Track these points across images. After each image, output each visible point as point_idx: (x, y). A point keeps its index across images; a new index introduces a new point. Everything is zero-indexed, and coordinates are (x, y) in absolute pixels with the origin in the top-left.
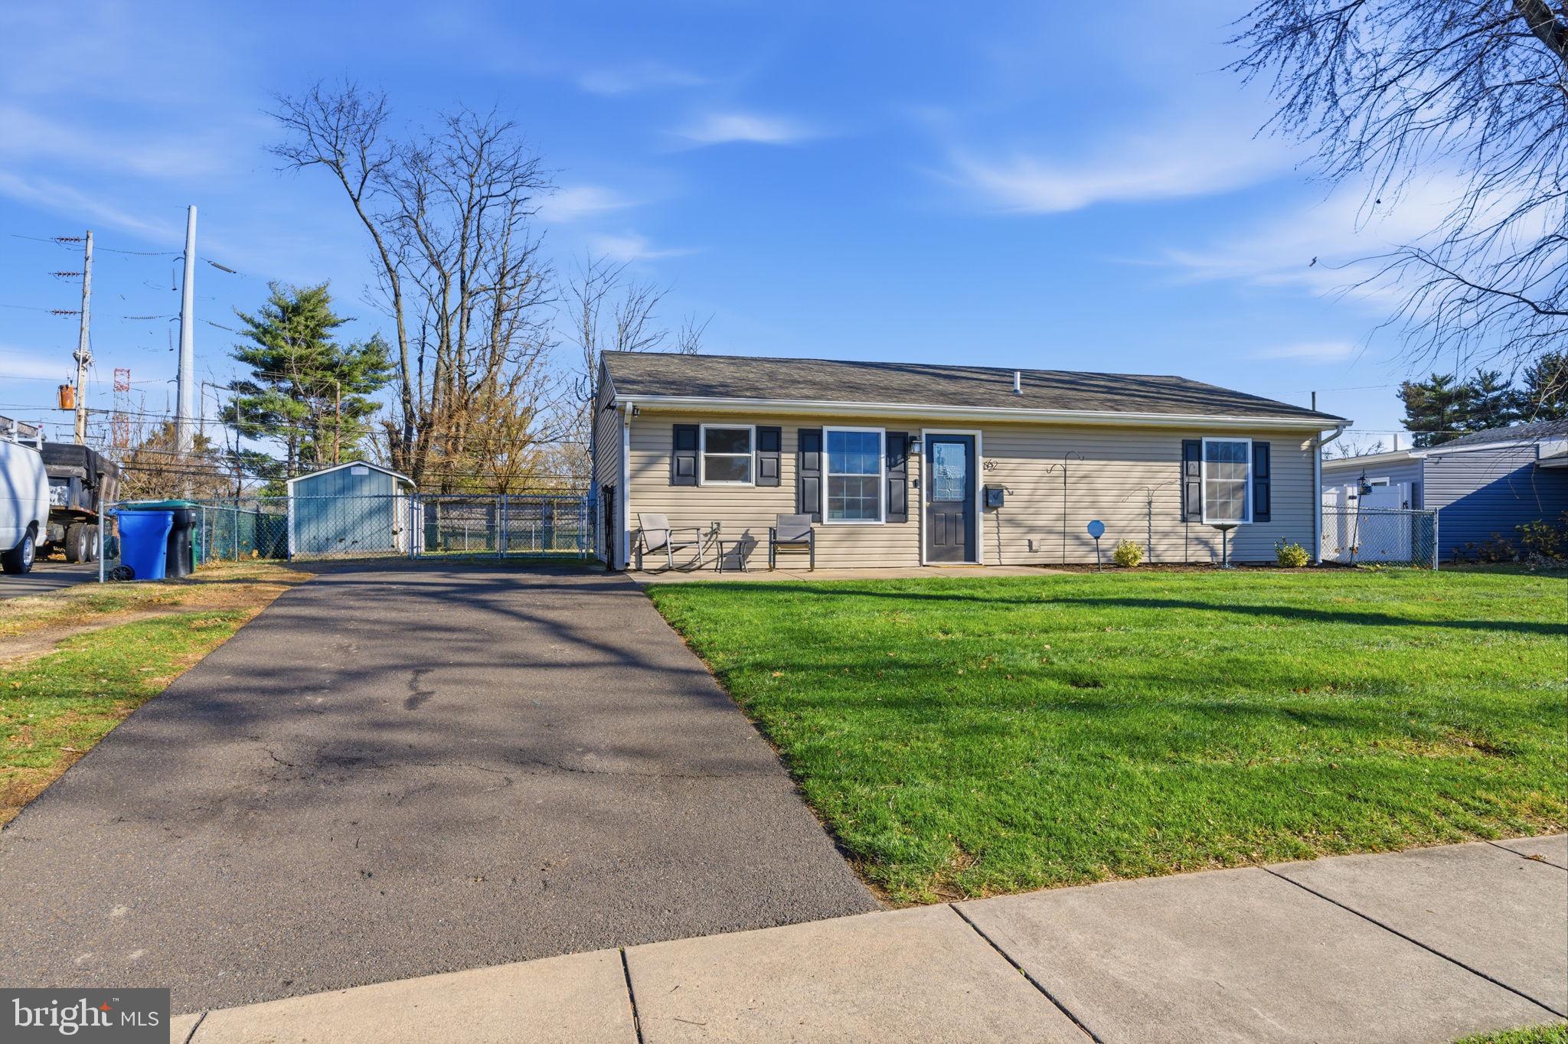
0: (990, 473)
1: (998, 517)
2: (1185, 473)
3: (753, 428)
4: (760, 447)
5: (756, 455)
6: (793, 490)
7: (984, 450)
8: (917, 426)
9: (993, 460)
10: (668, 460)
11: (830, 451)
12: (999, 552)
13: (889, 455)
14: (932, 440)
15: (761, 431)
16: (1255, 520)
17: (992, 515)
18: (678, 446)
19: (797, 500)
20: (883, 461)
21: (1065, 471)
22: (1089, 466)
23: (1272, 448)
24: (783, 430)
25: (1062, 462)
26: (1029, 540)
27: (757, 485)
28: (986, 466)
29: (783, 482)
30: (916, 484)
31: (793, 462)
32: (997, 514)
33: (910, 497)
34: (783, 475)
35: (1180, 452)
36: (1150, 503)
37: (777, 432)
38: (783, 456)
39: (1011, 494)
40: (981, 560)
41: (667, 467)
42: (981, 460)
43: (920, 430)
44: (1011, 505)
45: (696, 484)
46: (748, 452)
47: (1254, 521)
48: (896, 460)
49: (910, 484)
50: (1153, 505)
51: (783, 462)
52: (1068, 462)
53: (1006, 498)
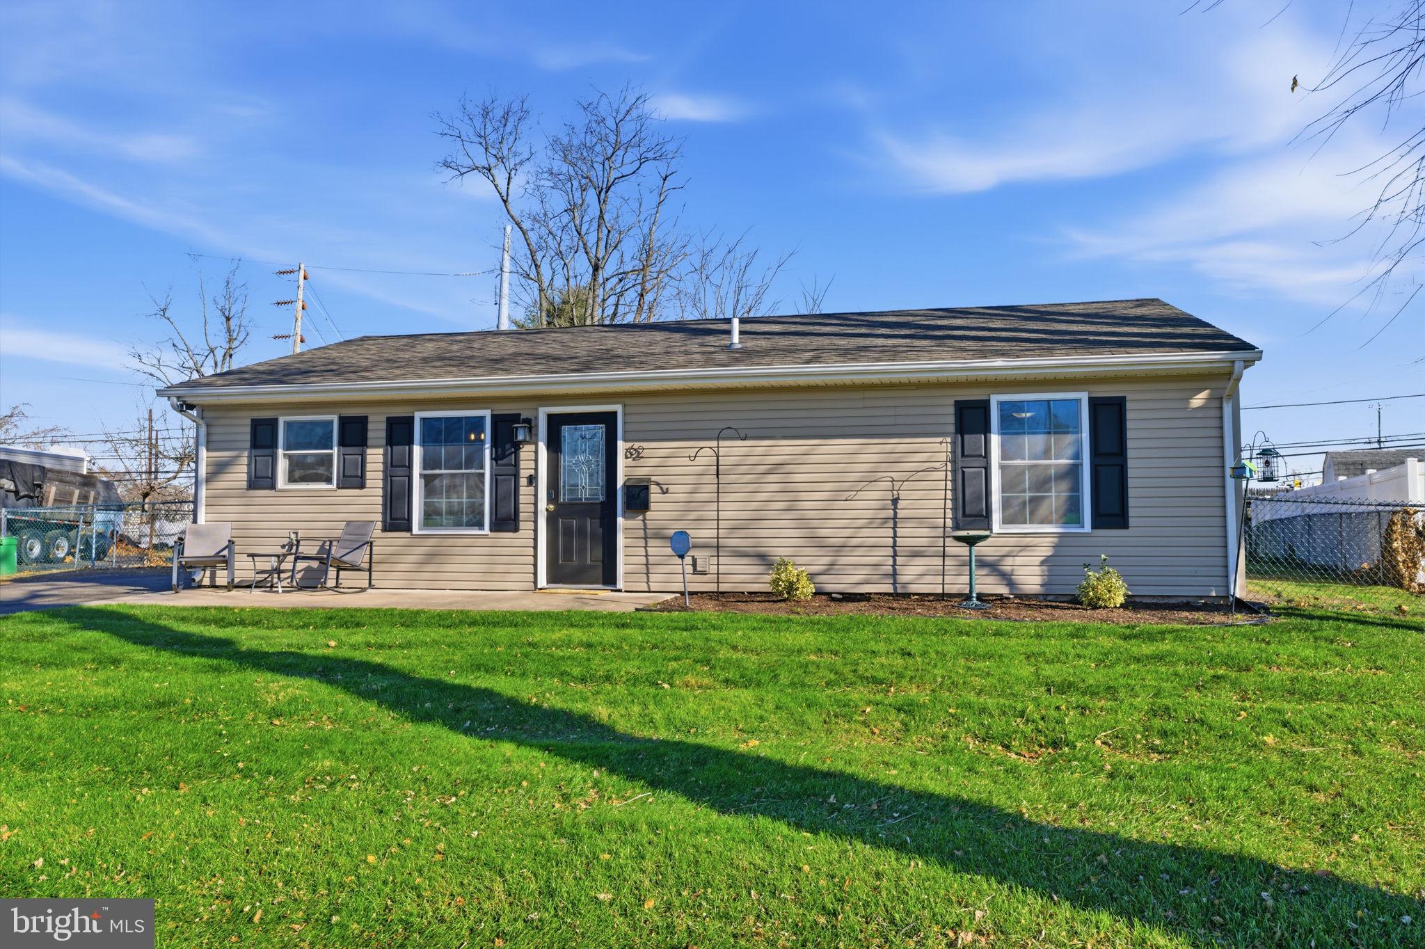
0: (634, 463)
1: (645, 525)
2: (961, 455)
3: (335, 418)
4: (343, 443)
5: (339, 451)
6: (380, 492)
7: (625, 432)
8: (533, 405)
9: (636, 445)
10: (245, 461)
11: (424, 443)
12: (647, 574)
13: (495, 444)
14: (555, 422)
15: (343, 421)
16: (1096, 525)
17: (637, 523)
18: (255, 444)
19: (384, 505)
20: (487, 453)
21: (718, 457)
22: (785, 449)
23: (1129, 406)
24: (370, 419)
25: (714, 444)
26: (693, 557)
27: (339, 487)
28: (629, 453)
29: (368, 483)
30: (532, 480)
31: (381, 458)
32: (644, 520)
33: (522, 499)
34: (368, 475)
35: (952, 419)
36: (895, 501)
37: (363, 421)
38: (369, 451)
39: (665, 492)
40: (620, 584)
41: (245, 469)
42: (621, 446)
43: (537, 409)
44: (661, 509)
45: (273, 486)
46: (332, 449)
47: (1093, 528)
48: (504, 451)
49: (523, 481)
50: (901, 504)
51: (369, 458)
52: (722, 443)
53: (653, 497)
